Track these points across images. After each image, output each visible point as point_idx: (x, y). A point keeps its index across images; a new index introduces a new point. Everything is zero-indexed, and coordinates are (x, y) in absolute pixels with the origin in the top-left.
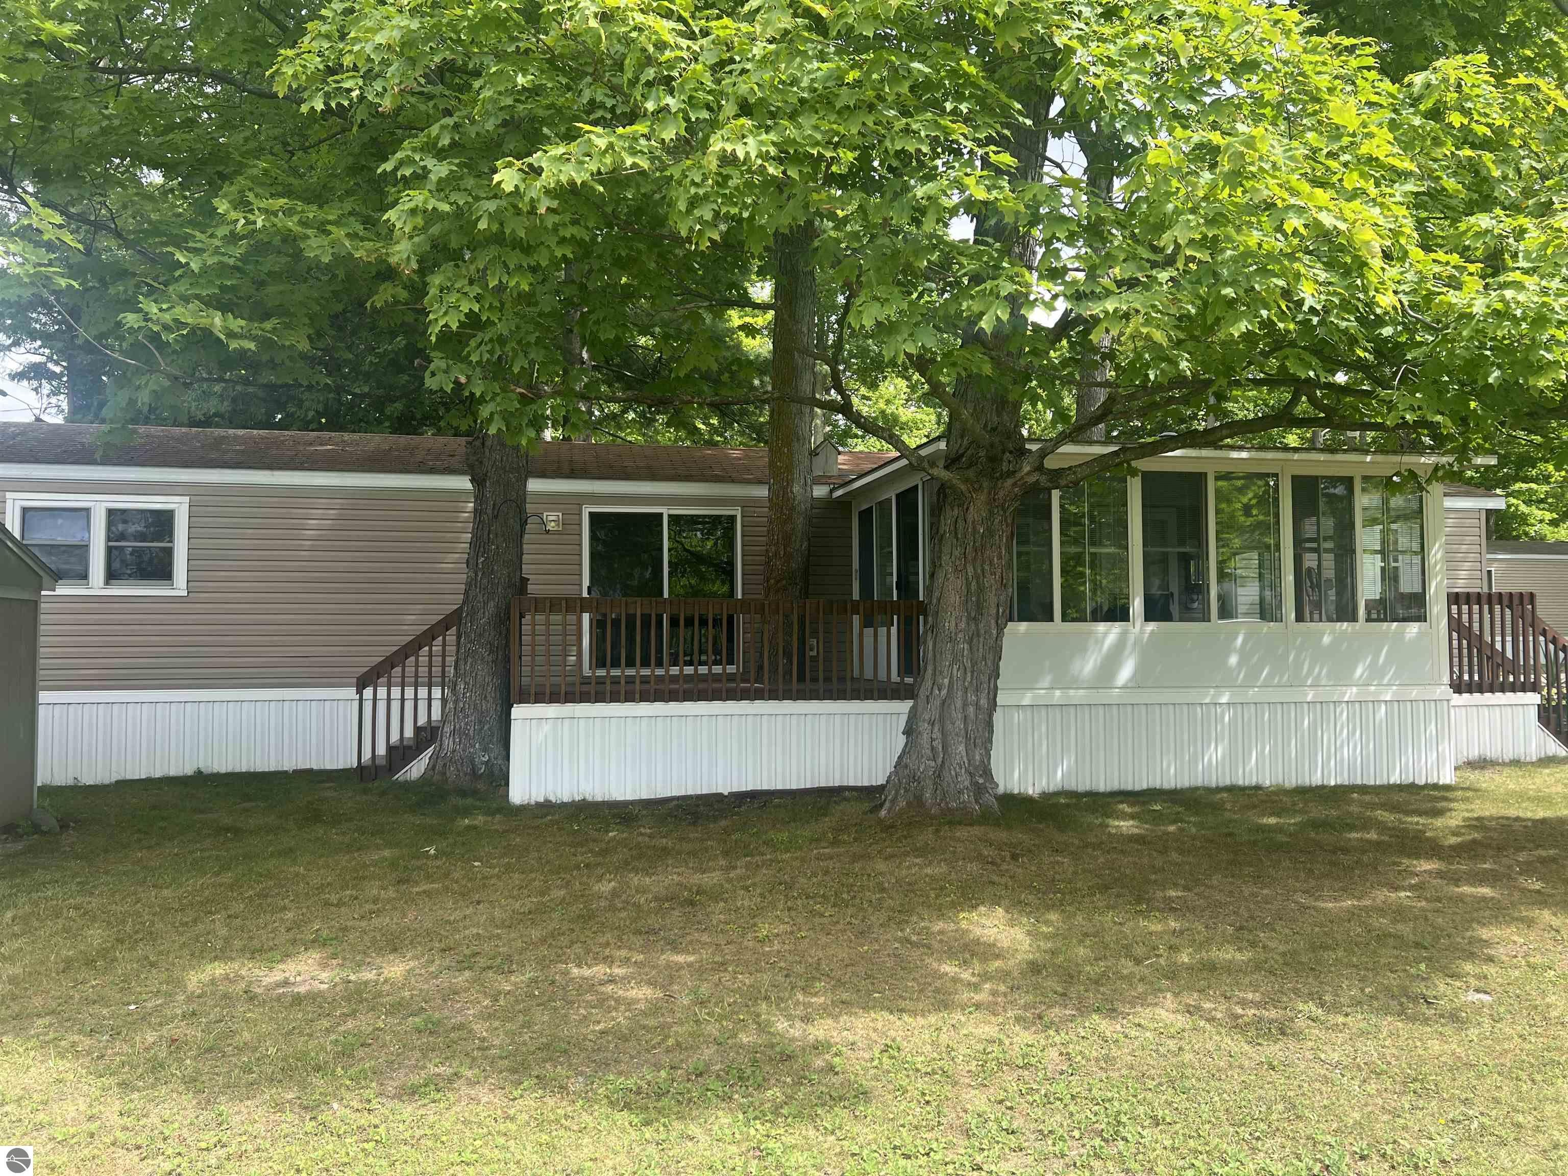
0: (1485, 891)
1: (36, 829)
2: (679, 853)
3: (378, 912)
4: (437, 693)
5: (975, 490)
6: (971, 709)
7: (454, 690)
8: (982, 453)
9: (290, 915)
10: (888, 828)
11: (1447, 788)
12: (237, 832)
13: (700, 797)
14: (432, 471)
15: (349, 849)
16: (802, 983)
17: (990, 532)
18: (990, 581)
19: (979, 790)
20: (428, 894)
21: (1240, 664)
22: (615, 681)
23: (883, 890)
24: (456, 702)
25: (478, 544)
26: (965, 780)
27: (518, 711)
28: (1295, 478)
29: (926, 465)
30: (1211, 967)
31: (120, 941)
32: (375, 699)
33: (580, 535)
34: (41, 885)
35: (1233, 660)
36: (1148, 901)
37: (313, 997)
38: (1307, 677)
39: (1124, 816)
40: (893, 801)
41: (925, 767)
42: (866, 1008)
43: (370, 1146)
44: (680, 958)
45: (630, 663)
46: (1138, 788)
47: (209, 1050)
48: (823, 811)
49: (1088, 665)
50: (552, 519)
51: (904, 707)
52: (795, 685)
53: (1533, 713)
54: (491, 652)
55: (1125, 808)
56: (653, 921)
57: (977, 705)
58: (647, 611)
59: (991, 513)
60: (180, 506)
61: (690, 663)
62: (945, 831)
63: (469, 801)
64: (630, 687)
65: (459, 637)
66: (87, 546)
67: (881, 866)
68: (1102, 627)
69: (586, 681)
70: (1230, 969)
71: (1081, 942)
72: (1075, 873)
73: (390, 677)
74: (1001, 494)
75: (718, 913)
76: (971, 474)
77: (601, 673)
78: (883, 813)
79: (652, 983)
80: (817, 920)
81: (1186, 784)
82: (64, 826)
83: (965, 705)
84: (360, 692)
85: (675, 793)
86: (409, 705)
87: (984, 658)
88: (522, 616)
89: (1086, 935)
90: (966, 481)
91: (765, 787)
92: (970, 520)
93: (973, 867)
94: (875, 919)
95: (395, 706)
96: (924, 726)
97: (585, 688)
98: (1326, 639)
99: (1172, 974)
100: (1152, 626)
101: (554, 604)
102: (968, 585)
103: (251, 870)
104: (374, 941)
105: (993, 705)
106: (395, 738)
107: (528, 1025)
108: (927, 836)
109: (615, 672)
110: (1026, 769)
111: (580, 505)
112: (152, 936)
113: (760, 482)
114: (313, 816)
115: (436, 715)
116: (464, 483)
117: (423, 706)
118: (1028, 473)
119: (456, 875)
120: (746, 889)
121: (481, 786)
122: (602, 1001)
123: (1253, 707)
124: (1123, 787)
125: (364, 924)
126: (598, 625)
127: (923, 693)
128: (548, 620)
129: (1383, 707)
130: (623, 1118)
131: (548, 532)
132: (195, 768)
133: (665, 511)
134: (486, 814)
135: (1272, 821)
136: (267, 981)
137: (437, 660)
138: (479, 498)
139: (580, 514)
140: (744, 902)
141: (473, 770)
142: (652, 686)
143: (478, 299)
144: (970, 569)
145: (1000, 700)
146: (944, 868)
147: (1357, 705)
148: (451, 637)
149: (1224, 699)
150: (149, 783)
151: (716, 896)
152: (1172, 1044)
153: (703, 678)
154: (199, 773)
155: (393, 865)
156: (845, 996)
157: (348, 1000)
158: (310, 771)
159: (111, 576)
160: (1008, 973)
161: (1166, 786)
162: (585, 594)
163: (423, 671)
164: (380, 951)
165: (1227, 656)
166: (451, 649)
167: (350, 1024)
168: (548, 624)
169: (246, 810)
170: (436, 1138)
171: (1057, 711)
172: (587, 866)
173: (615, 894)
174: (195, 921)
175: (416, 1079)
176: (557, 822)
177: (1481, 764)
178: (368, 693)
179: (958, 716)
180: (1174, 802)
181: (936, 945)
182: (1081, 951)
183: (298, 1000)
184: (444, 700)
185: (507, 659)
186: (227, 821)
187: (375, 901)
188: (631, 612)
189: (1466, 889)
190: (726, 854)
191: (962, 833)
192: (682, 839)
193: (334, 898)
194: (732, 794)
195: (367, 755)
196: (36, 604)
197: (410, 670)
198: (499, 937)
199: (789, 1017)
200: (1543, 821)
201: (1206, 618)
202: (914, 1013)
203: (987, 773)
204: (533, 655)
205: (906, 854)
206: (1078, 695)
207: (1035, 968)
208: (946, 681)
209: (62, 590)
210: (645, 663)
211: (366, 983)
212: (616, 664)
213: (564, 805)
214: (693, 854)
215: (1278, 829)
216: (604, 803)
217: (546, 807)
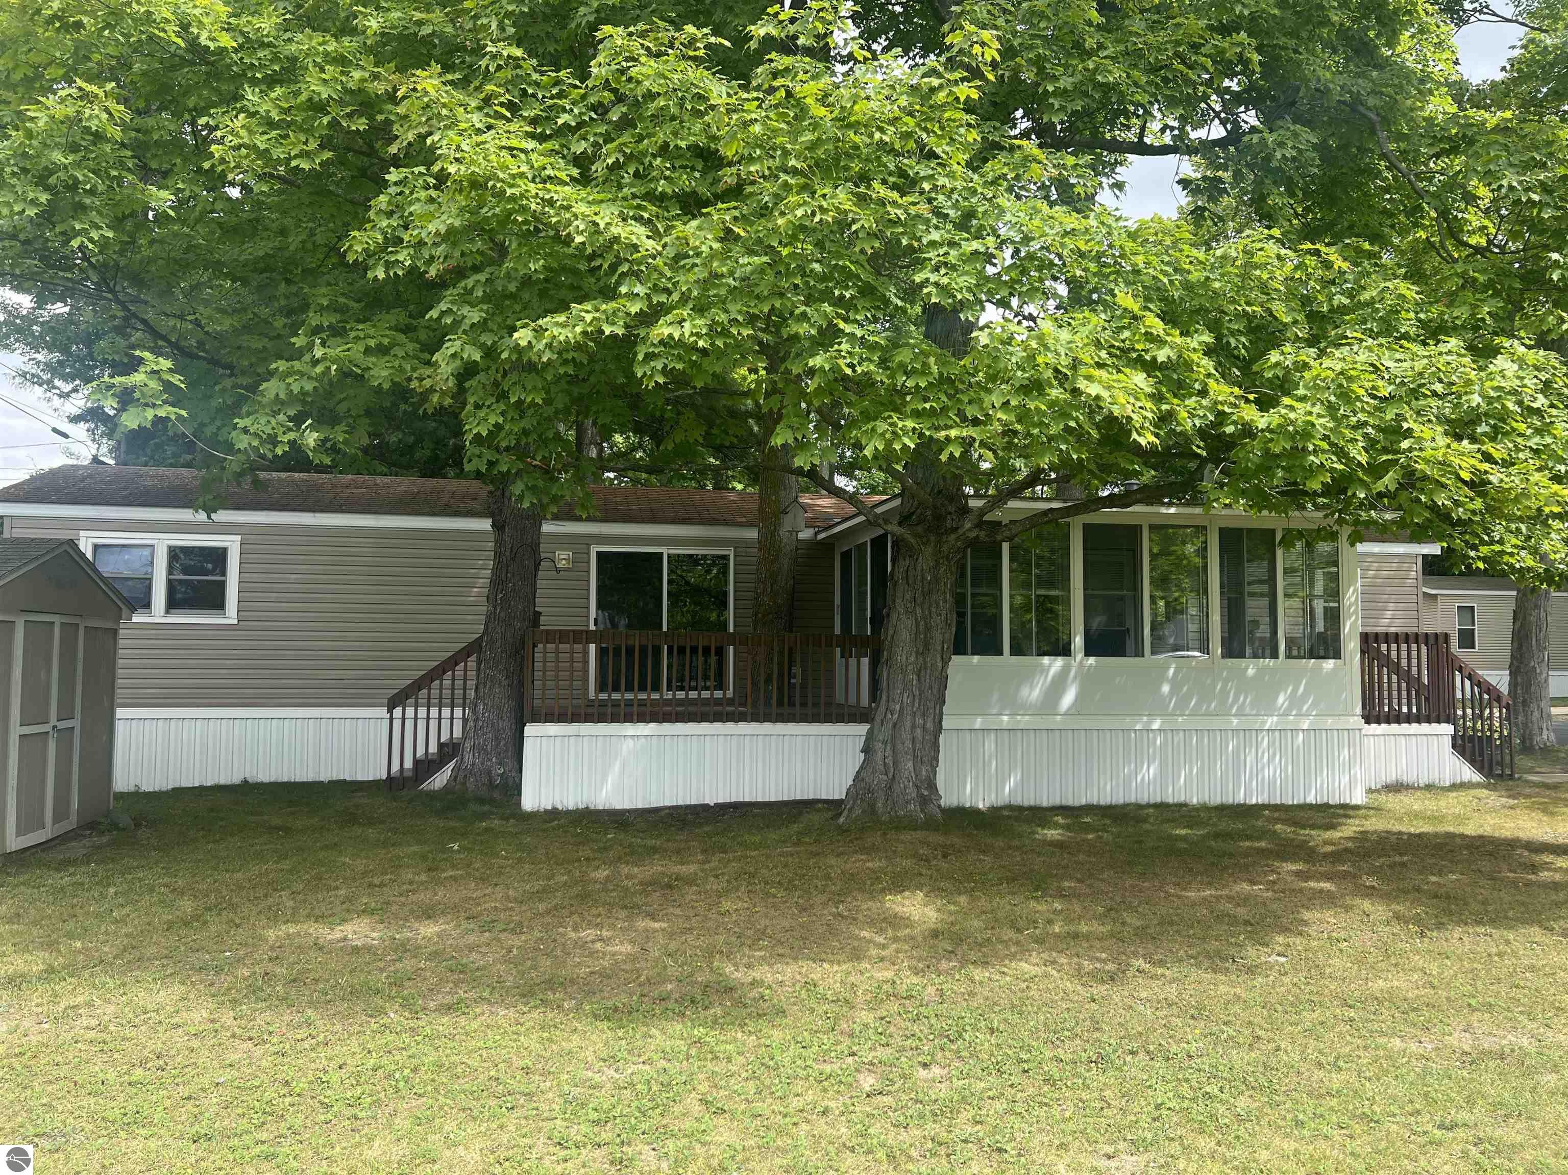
0: (1326, 885)
1: (115, 826)
2: (666, 850)
3: (414, 892)
4: (458, 712)
5: (924, 544)
6: (919, 731)
7: (474, 711)
8: (929, 513)
9: (342, 892)
10: (843, 831)
11: (1357, 807)
12: (287, 830)
13: (688, 807)
14: (456, 514)
15: (385, 844)
16: (749, 942)
17: (936, 580)
18: (936, 620)
19: (924, 801)
20: (454, 879)
21: (1172, 692)
22: (616, 704)
23: (830, 879)
24: (476, 721)
25: (497, 582)
26: (912, 792)
27: (530, 730)
28: (1221, 530)
29: (881, 521)
30: (1076, 936)
31: (210, 909)
32: (404, 719)
33: (588, 572)
34: (129, 870)
35: (1166, 688)
36: (1044, 890)
37: (368, 949)
38: (1232, 706)
39: (1056, 826)
40: (851, 809)
41: (879, 780)
42: (796, 959)
43: (419, 1038)
44: (657, 925)
45: (629, 688)
46: (1077, 804)
47: (294, 981)
48: (794, 819)
49: (1034, 693)
50: (563, 557)
51: (863, 729)
52: (774, 709)
53: (1448, 741)
54: (507, 677)
55: (1060, 820)
56: (639, 900)
57: (924, 727)
58: (644, 642)
59: (937, 563)
60: (232, 544)
61: (682, 689)
62: (891, 835)
63: (486, 808)
64: (629, 709)
65: (479, 663)
66: (150, 580)
67: (832, 861)
68: (1046, 660)
69: (590, 704)
70: (1087, 937)
71: (977, 917)
72: (992, 868)
73: (417, 699)
74: (946, 547)
75: (690, 893)
76: (919, 529)
77: (603, 696)
78: (842, 820)
79: (632, 942)
80: (770, 900)
81: (1121, 801)
82: (138, 825)
83: (913, 726)
84: (390, 711)
85: (668, 803)
86: (433, 724)
87: (931, 688)
88: (534, 646)
89: (984, 912)
90: (916, 535)
91: (747, 799)
92: (919, 569)
93: (907, 863)
94: (819, 899)
95: (421, 725)
96: (879, 746)
97: (590, 710)
98: (1251, 672)
99: (1041, 941)
100: (1092, 660)
101: (562, 636)
102: (917, 625)
103: (305, 860)
104: (412, 911)
105: (939, 728)
106: (420, 752)
107: (534, 967)
108: (875, 838)
109: (616, 696)
110: (977, 785)
111: (589, 545)
112: (233, 907)
113: (752, 525)
114: (351, 819)
115: (458, 733)
116: (485, 525)
117: (445, 724)
118: (970, 530)
119: (477, 865)
120: (716, 876)
121: (496, 795)
122: (592, 954)
123: (1181, 734)
124: (1064, 803)
125: (403, 899)
126: (602, 653)
127: (878, 719)
128: (557, 648)
129: (1301, 735)
130: (605, 1025)
131: (558, 571)
132: (241, 778)
133: (664, 550)
134: (502, 819)
135: (1183, 832)
136: (329, 937)
137: (459, 683)
138: (499, 542)
139: (588, 554)
140: (713, 885)
141: (490, 781)
142: (649, 709)
143: (503, 414)
144: (919, 611)
145: (945, 724)
146: (883, 863)
147: (1277, 734)
148: (472, 663)
149: (1156, 725)
150: (202, 790)
151: (690, 881)
152: (1024, 985)
153: (693, 702)
154: (245, 782)
155: (424, 858)
156: (781, 951)
157: (395, 951)
158: (344, 782)
159: (172, 604)
160: (913, 938)
161: (1102, 803)
162: (592, 627)
163: (447, 693)
164: (417, 918)
165: (1159, 687)
166: (472, 674)
167: (399, 965)
168: (557, 651)
169: (293, 813)
170: (467, 1034)
171: (1006, 733)
172: (587, 859)
173: (607, 879)
174: (266, 896)
175: (448, 1000)
176: (562, 826)
177: (1396, 788)
178: (398, 712)
179: (906, 735)
180: (1104, 816)
181: (860, 916)
182: (976, 923)
183: (356, 950)
184: (465, 720)
185: (521, 684)
186: (276, 821)
187: (411, 883)
188: (630, 642)
189: (1312, 884)
190: (704, 851)
191: (906, 836)
192: (668, 840)
193: (377, 881)
194: (717, 805)
195: (395, 767)
196: (115, 632)
197: (435, 692)
198: (512, 909)
199: (736, 965)
200: (1420, 835)
201: (1139, 653)
202: (832, 962)
203: (932, 786)
204: (544, 679)
205: (856, 852)
206: (1024, 721)
207: (935, 934)
208: (898, 707)
209: (136, 618)
210: (643, 688)
211: (408, 940)
212: (616, 689)
213: (568, 812)
214: (678, 852)
215: (1184, 838)
216: (604, 811)
217: (553, 814)
